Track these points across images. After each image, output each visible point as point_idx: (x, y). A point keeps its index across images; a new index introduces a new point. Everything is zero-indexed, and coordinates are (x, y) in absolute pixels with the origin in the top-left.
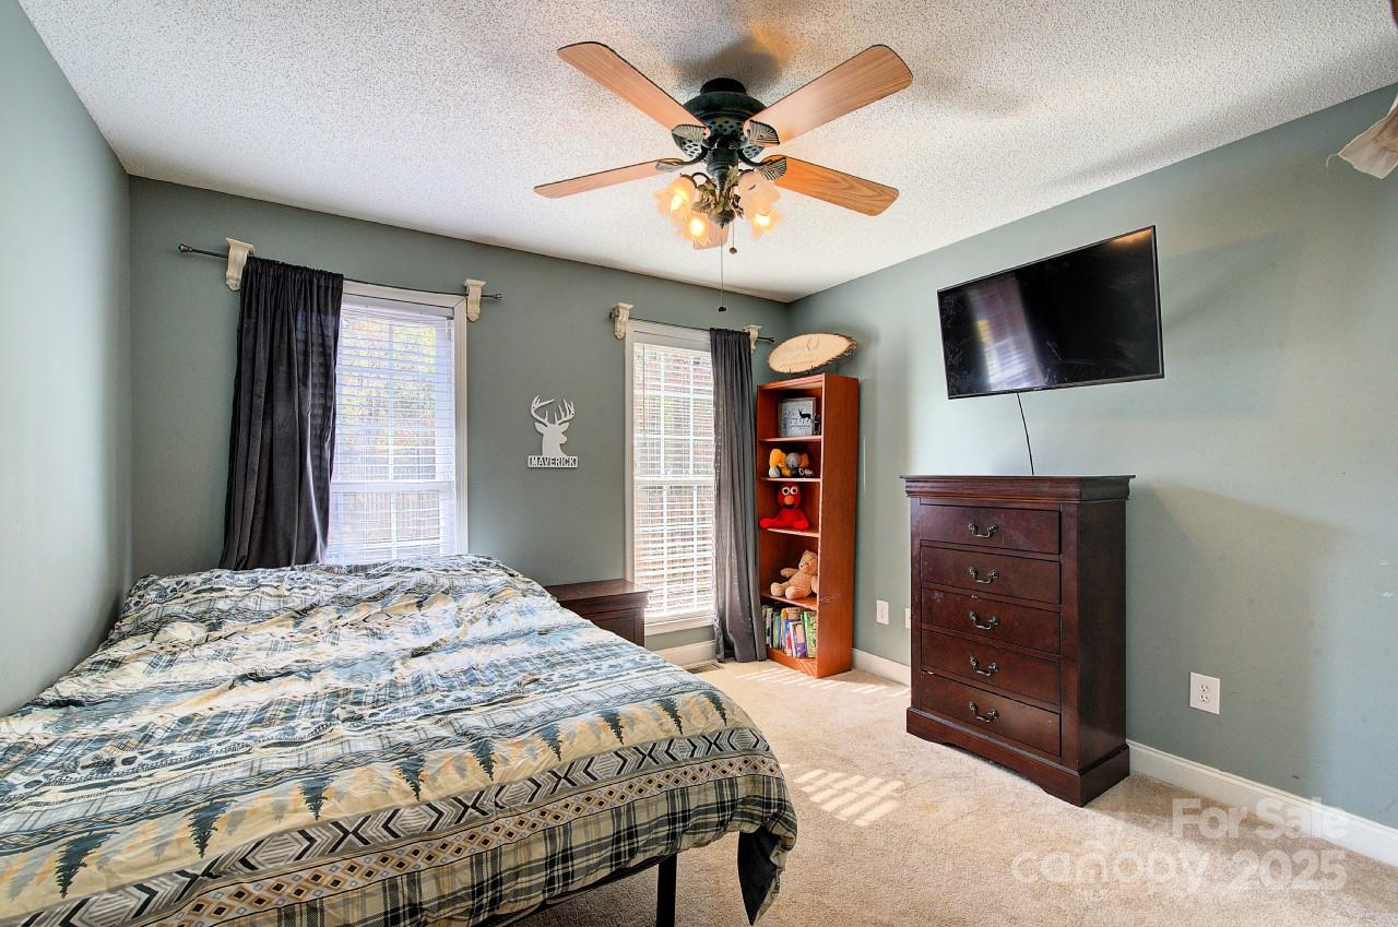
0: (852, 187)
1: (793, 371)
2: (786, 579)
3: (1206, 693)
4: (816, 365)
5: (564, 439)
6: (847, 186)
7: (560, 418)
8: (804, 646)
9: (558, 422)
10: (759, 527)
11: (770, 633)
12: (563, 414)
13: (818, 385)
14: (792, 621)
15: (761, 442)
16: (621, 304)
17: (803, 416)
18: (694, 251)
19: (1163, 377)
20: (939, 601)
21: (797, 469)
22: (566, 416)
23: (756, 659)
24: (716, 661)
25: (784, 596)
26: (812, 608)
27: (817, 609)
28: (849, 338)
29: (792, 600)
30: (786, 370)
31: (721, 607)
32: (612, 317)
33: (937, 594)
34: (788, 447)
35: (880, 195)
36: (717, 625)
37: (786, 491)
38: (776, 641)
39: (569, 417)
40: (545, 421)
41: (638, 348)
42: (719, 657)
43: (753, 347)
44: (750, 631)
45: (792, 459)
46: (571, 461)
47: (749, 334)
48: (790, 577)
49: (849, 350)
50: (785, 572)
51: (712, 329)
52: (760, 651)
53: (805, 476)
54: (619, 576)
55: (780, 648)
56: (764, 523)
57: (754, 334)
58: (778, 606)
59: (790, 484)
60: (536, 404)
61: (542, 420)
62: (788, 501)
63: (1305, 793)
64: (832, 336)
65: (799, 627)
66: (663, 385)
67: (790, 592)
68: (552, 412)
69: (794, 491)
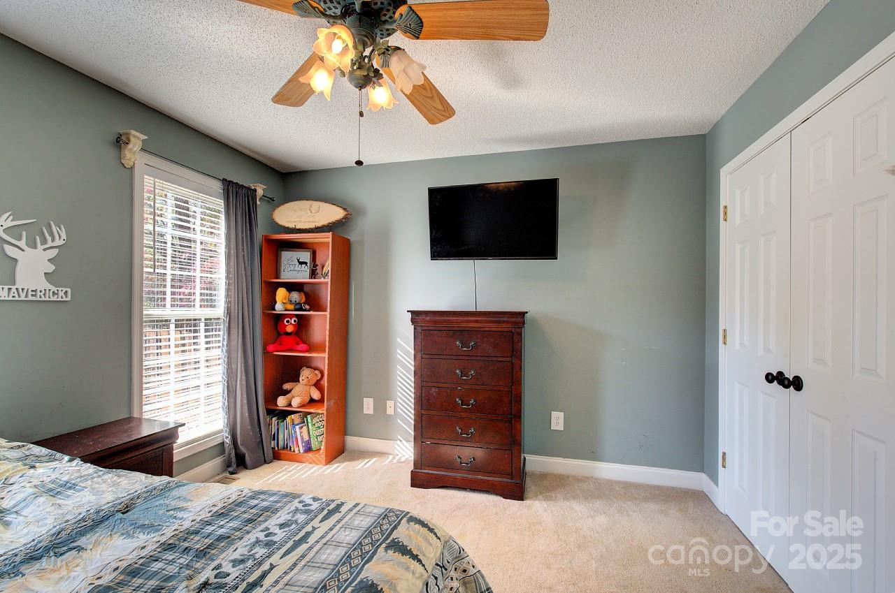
0: (432, 98)
1: (297, 227)
2: (288, 392)
3: (558, 421)
4: (320, 224)
5: (50, 268)
6: (430, 95)
7: (44, 243)
8: (309, 442)
9: (41, 247)
10: (266, 352)
11: (274, 437)
12: (49, 238)
13: (325, 240)
14: (298, 424)
15: (265, 282)
16: (133, 132)
17: (301, 263)
18: (272, 103)
19: (556, 259)
20: (434, 394)
21: (300, 304)
22: (53, 240)
23: (265, 462)
24: (228, 475)
25: (290, 405)
26: (319, 411)
27: (325, 412)
28: (344, 209)
29: (299, 407)
30: (291, 225)
31: (231, 424)
32: (120, 142)
33: (433, 389)
34: (291, 287)
35: (445, 111)
36: (228, 441)
37: (288, 322)
38: (281, 443)
39: (58, 242)
40: (21, 243)
41: (148, 181)
42: (231, 469)
43: (258, 203)
44: (259, 440)
45: (295, 296)
46: (61, 294)
47: (255, 191)
48: (291, 391)
49: (345, 218)
50: (286, 386)
51: (224, 180)
52: (269, 454)
53: (305, 310)
54: (125, 415)
55: (286, 447)
56: (270, 348)
57: (260, 192)
58: (283, 415)
59: (291, 316)
60: (6, 222)
61: (14, 242)
62: (290, 329)
63: (595, 459)
64: (330, 205)
65: (305, 428)
67: (296, 402)
68: (32, 235)
69: (295, 321)
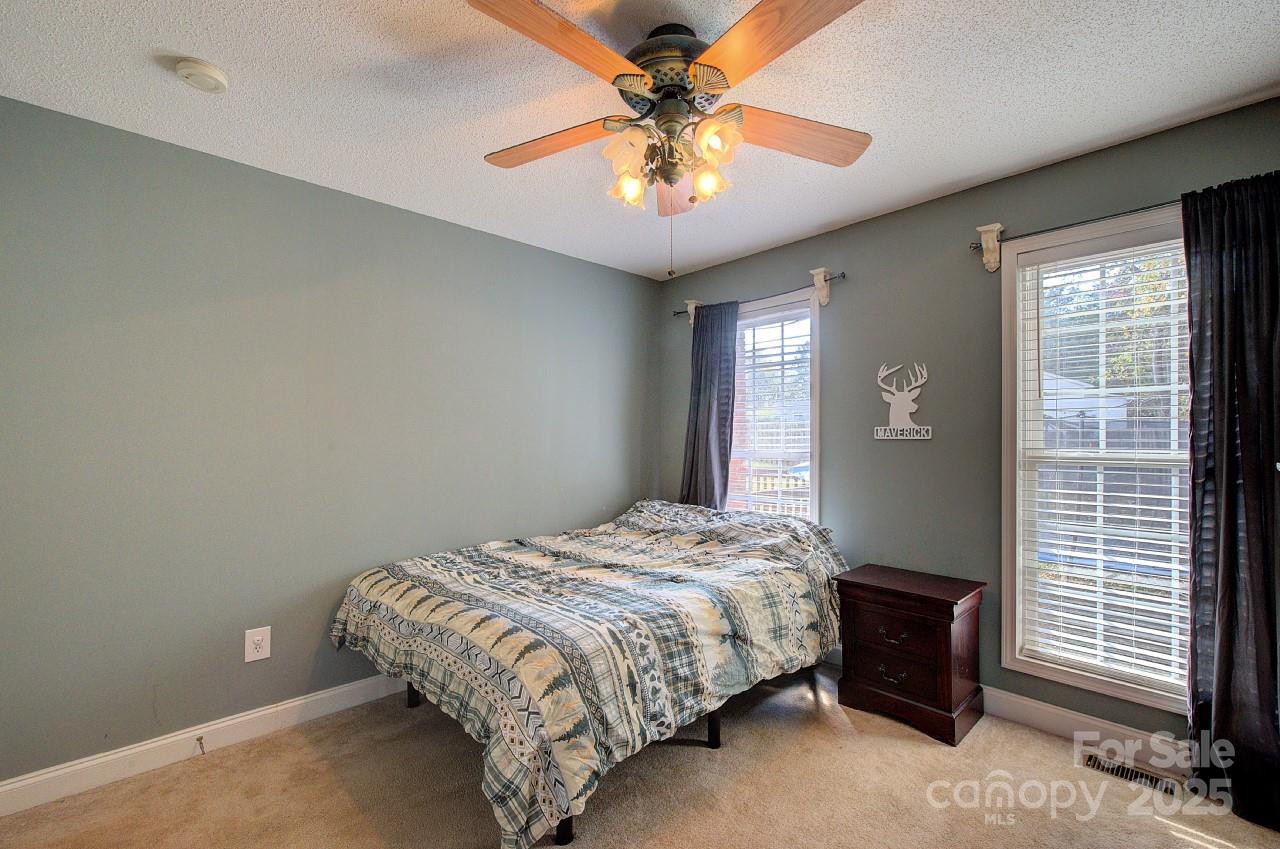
5: (914, 407)
7: (910, 384)
9: (906, 389)
12: (913, 379)
22: (916, 381)
39: (921, 382)
40: (893, 389)
46: (923, 432)
51: (1186, 197)
60: (883, 373)
61: (888, 388)
66: (1102, 313)
68: (900, 379)
